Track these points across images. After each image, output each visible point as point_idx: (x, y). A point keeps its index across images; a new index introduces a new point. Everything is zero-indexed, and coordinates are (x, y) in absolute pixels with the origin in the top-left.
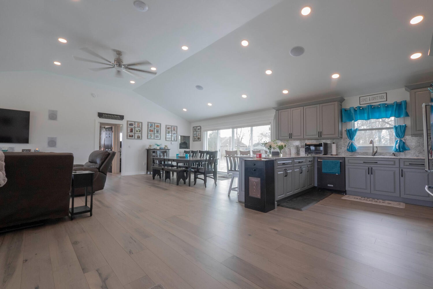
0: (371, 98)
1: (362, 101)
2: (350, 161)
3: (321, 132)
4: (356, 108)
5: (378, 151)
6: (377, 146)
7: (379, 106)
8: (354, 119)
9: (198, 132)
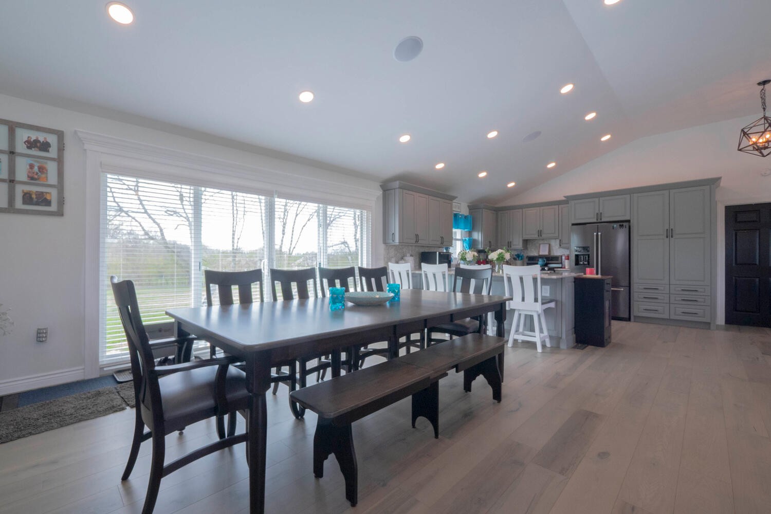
9: (30, 161)
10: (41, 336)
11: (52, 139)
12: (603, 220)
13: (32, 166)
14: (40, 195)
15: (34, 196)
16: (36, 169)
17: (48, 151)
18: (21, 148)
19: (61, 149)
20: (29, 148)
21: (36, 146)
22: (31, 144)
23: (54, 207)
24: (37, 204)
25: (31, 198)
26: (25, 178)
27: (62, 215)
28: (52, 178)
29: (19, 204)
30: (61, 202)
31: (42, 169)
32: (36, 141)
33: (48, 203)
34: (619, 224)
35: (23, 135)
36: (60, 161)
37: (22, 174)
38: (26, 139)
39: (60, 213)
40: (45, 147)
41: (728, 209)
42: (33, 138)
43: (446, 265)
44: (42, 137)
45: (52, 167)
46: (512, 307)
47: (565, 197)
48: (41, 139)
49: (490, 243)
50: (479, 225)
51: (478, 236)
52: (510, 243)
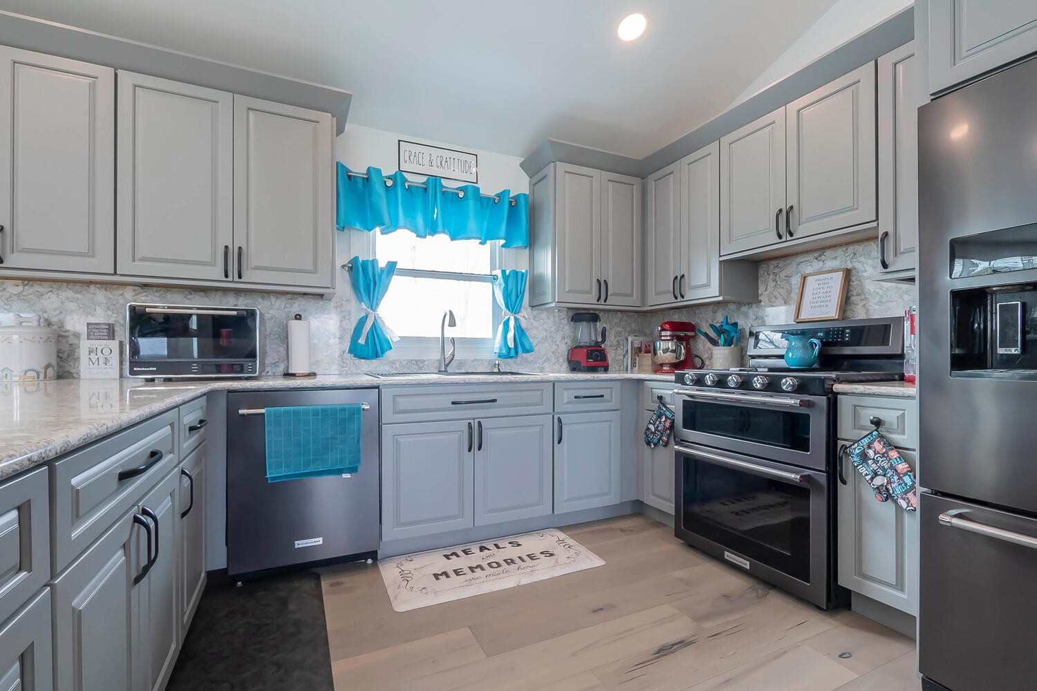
0: (434, 158)
1: (407, 159)
2: (403, 403)
3: (240, 248)
4: (389, 178)
5: (456, 354)
6: (453, 338)
7: (461, 196)
8: (386, 218)
49: (603, 286)
50: (547, 231)
51: (546, 263)
52: (679, 280)
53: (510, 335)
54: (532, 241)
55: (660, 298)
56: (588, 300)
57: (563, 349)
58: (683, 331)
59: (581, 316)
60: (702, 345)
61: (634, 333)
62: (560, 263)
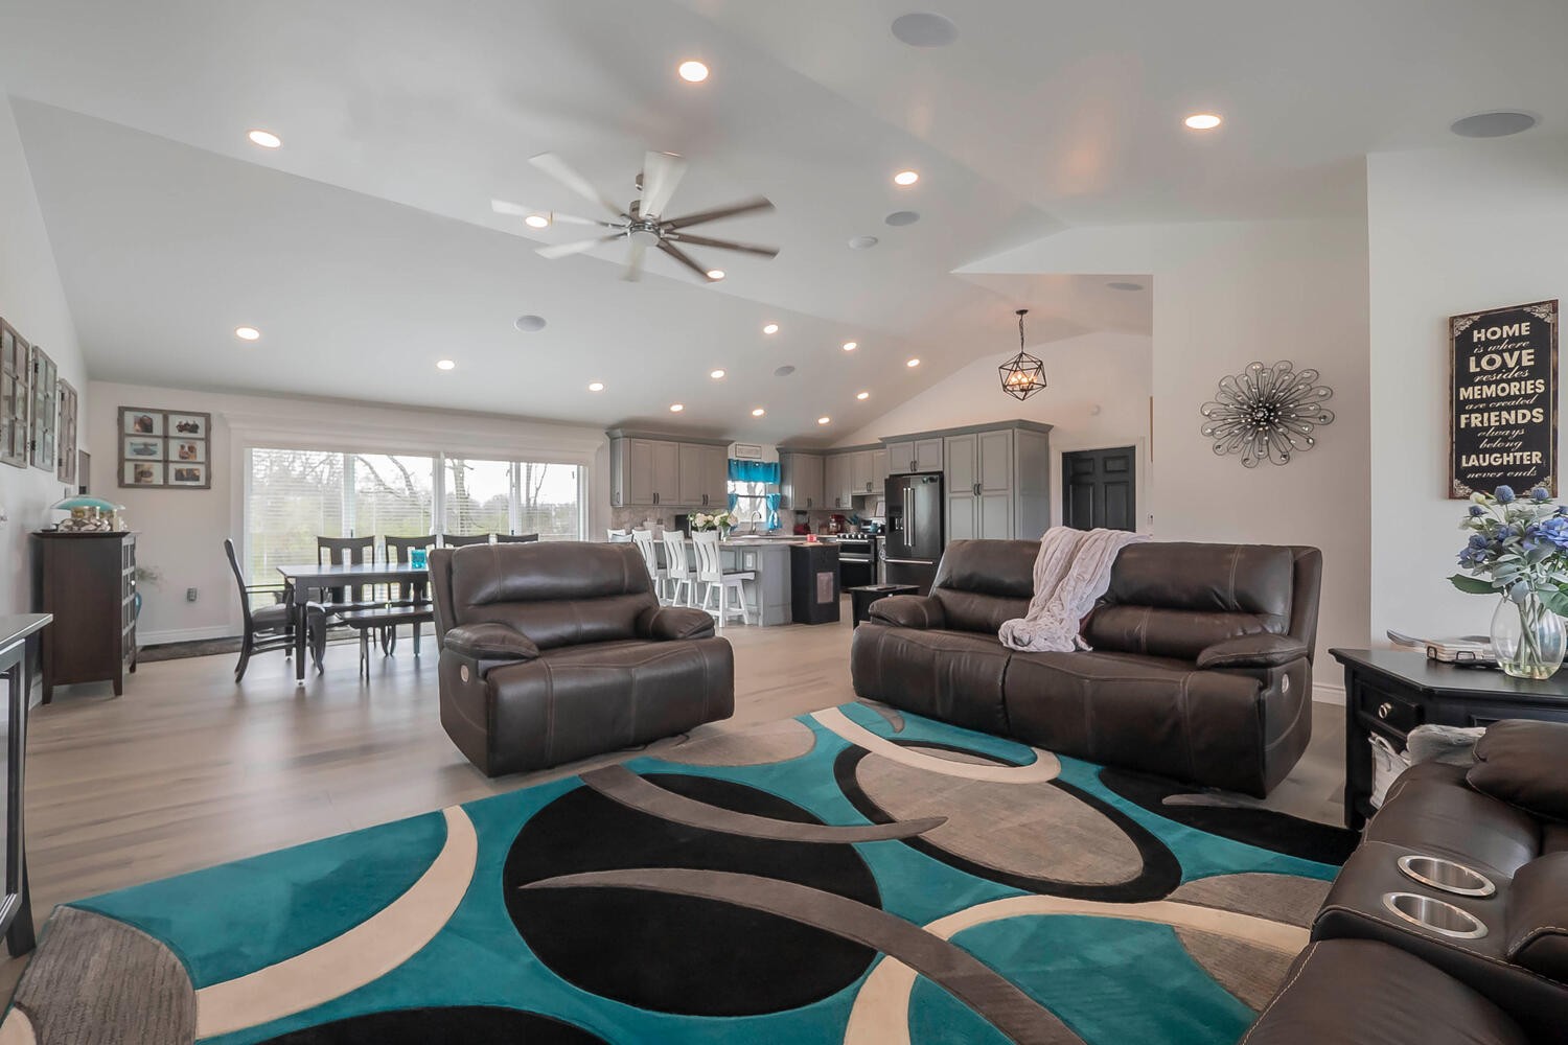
1: (738, 451)
9: (181, 442)
10: (191, 596)
11: (200, 421)
12: (918, 471)
13: (183, 447)
14: (190, 471)
15: (185, 473)
16: (186, 449)
17: (196, 432)
18: (173, 431)
19: (208, 429)
20: (180, 431)
21: (186, 430)
22: (182, 428)
23: (202, 482)
24: (188, 480)
25: (182, 474)
26: (177, 458)
27: (209, 488)
28: (200, 456)
29: (172, 481)
30: (208, 478)
31: (192, 449)
32: (187, 424)
33: (197, 478)
34: (929, 476)
35: (175, 421)
36: (207, 440)
37: (174, 455)
38: (177, 424)
39: (207, 487)
40: (194, 428)
41: (1065, 456)
42: (184, 422)
43: (681, 533)
44: (191, 420)
45: (200, 447)
46: (703, 579)
47: (881, 439)
48: (191, 423)
49: (809, 501)
50: (789, 475)
51: (789, 491)
52: (838, 500)
53: (776, 520)
54: (782, 481)
55: (831, 505)
56: (803, 507)
57: (792, 526)
58: (840, 519)
59: (798, 512)
60: (846, 524)
61: (819, 518)
62: (796, 492)
